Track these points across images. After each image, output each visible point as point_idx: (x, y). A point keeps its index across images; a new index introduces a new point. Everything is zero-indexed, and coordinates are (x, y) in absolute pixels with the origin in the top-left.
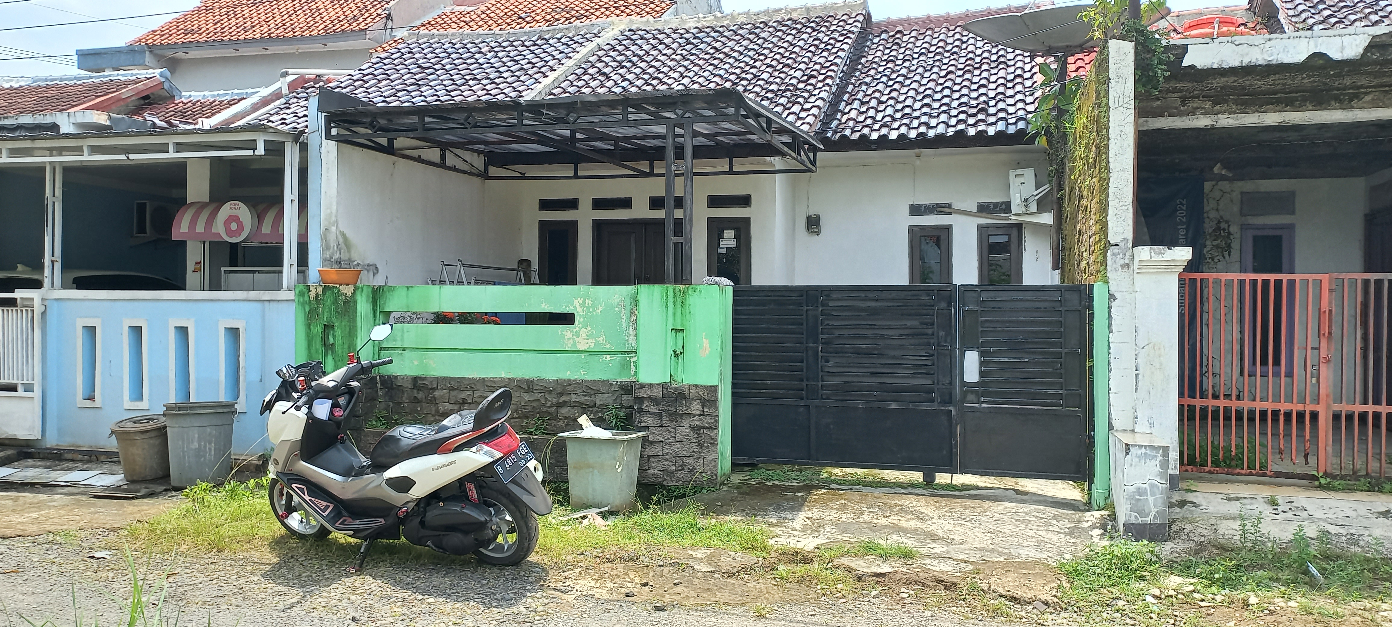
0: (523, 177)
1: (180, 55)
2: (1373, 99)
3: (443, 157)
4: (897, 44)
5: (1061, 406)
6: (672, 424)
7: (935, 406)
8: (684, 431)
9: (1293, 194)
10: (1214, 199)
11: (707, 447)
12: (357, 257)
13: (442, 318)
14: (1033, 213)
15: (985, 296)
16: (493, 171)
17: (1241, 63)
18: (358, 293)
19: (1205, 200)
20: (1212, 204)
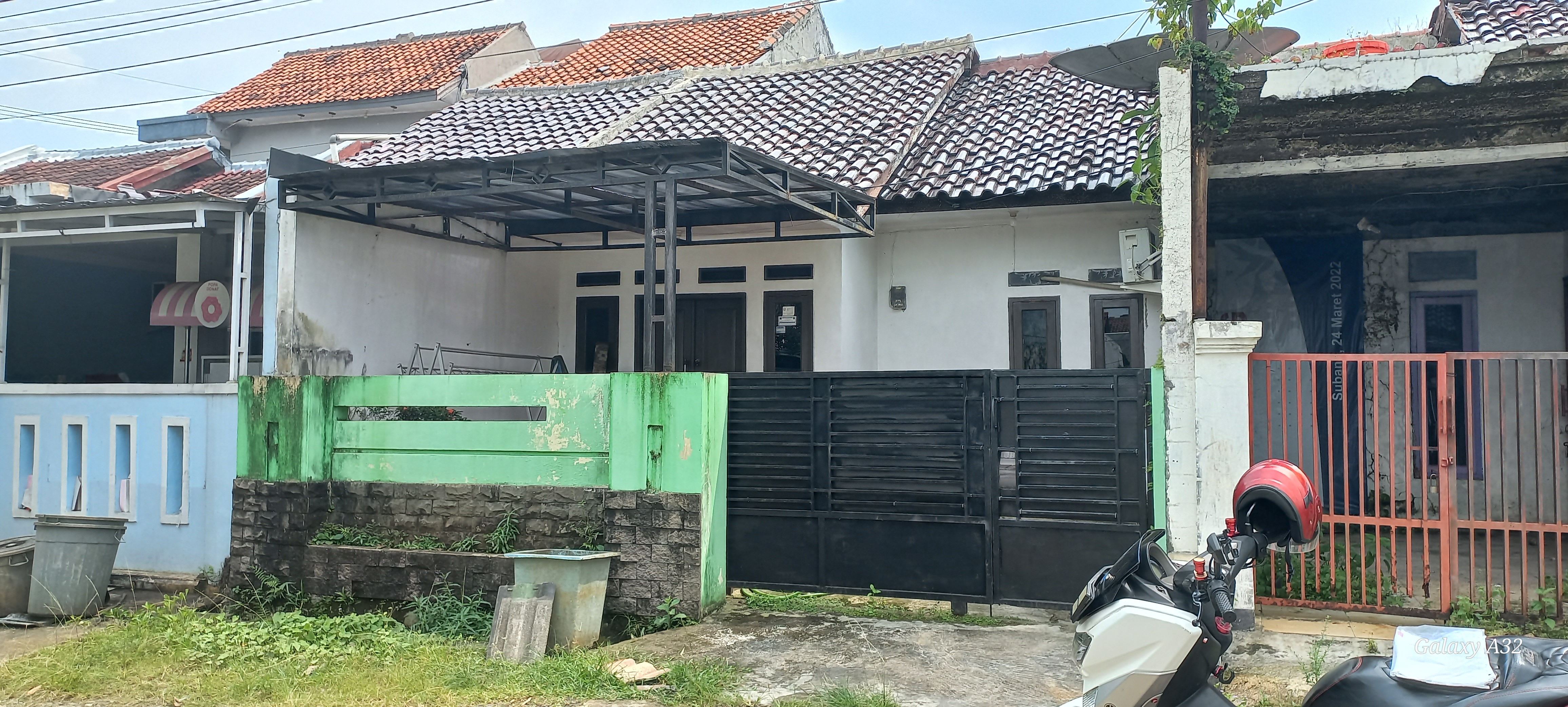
0: (559, 248)
1: (244, 122)
2: (1518, 134)
3: (446, 227)
4: (1005, 86)
5: (1115, 520)
6: (647, 541)
7: (966, 519)
8: (661, 549)
9: (1474, 253)
10: (1375, 261)
11: (688, 570)
12: (321, 342)
13: (409, 414)
14: (1147, 282)
15: (1024, 383)
16: (516, 241)
17: (1333, 91)
18: (305, 385)
19: (1364, 264)
20: (1374, 267)
